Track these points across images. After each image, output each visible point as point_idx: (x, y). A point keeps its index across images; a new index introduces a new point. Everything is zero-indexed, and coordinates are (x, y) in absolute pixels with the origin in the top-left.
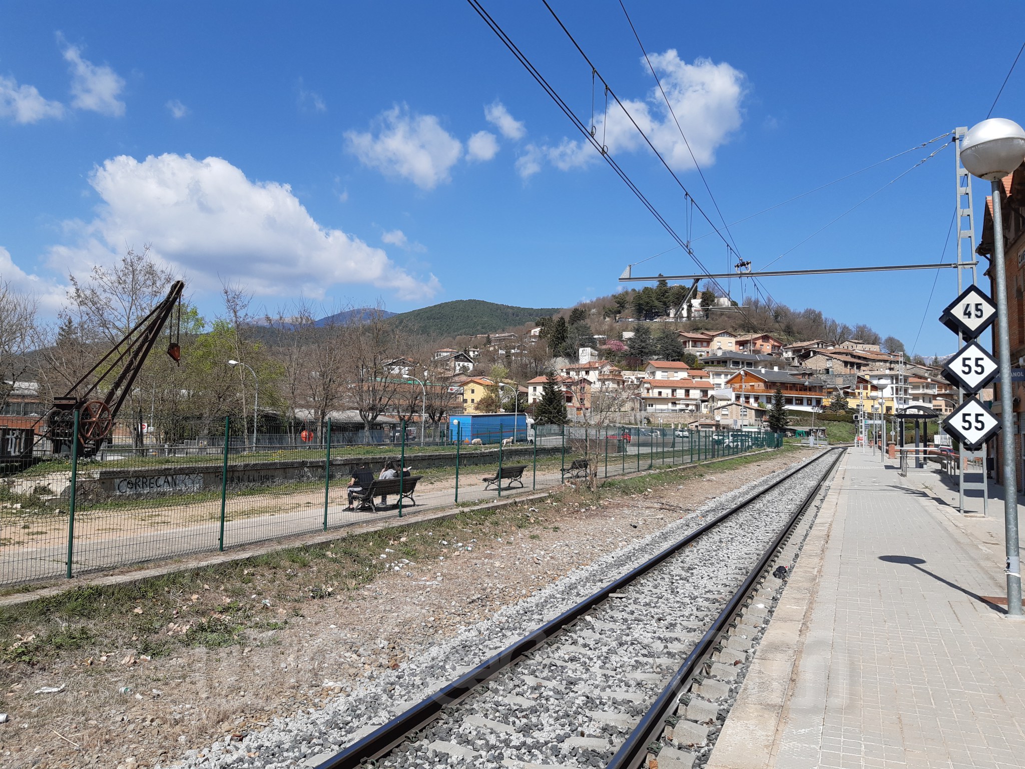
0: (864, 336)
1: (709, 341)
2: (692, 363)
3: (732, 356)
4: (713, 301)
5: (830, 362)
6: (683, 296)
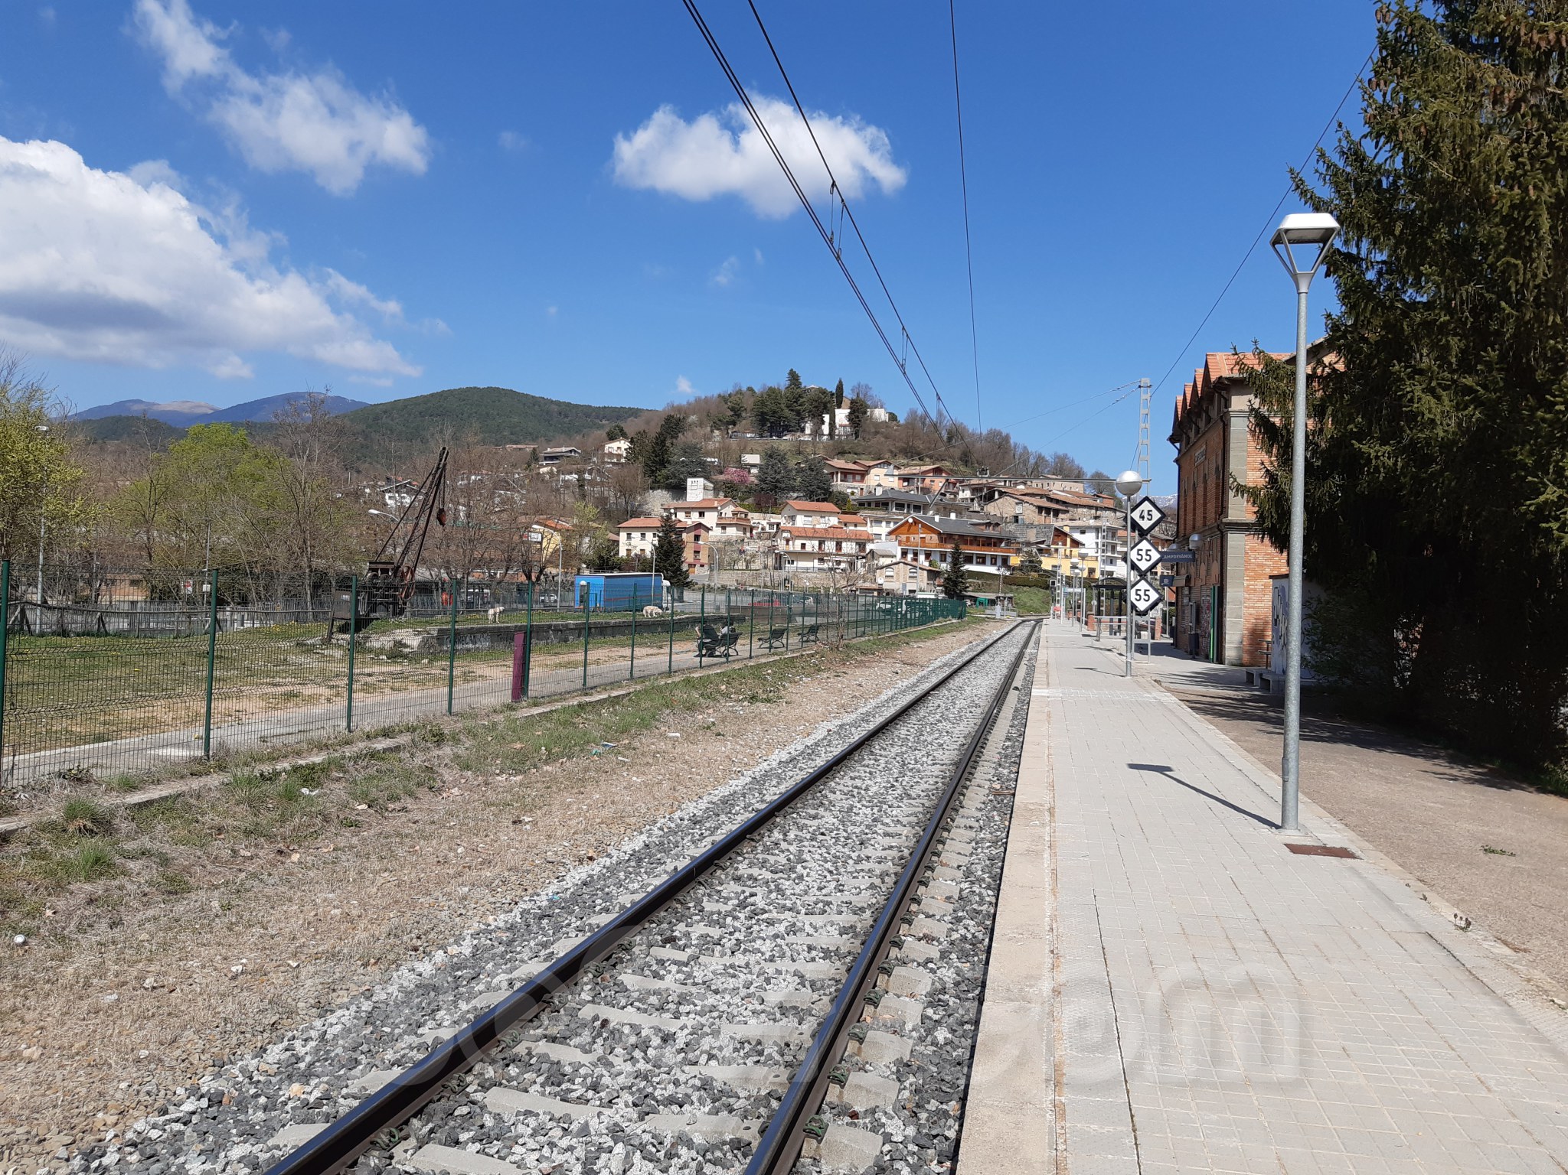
0: (1066, 470)
1: (863, 474)
2: (843, 504)
3: (895, 496)
4: (865, 413)
5: (1020, 506)
6: (824, 403)
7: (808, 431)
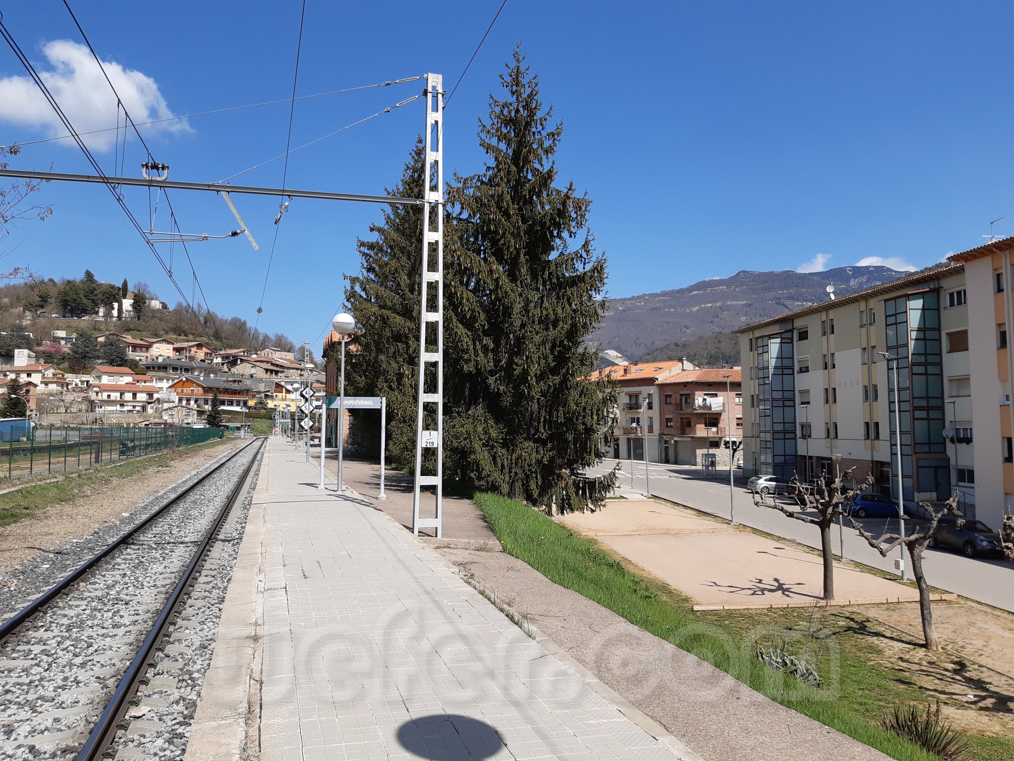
0: (282, 344)
1: (148, 347)
3: (172, 362)
5: (254, 369)
6: (114, 295)
7: (101, 314)
